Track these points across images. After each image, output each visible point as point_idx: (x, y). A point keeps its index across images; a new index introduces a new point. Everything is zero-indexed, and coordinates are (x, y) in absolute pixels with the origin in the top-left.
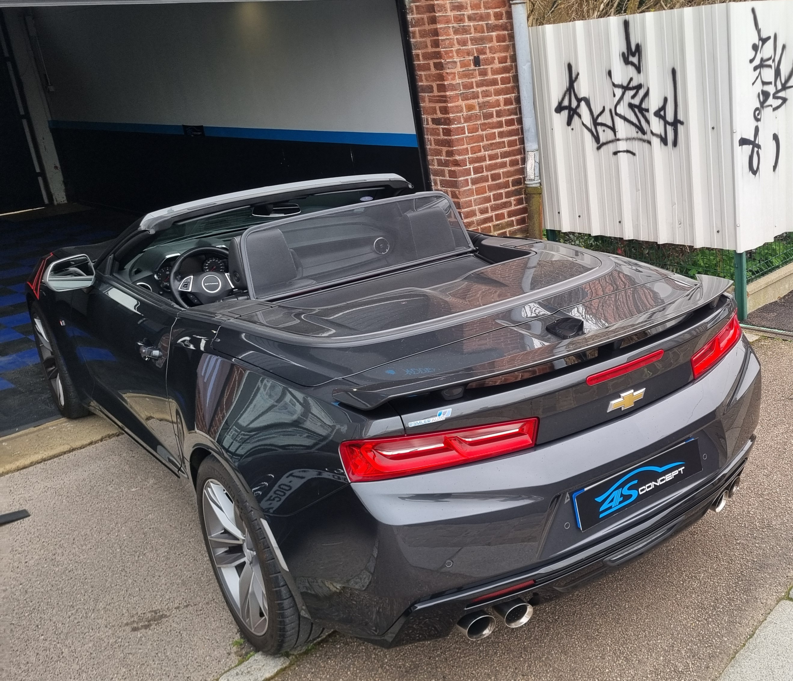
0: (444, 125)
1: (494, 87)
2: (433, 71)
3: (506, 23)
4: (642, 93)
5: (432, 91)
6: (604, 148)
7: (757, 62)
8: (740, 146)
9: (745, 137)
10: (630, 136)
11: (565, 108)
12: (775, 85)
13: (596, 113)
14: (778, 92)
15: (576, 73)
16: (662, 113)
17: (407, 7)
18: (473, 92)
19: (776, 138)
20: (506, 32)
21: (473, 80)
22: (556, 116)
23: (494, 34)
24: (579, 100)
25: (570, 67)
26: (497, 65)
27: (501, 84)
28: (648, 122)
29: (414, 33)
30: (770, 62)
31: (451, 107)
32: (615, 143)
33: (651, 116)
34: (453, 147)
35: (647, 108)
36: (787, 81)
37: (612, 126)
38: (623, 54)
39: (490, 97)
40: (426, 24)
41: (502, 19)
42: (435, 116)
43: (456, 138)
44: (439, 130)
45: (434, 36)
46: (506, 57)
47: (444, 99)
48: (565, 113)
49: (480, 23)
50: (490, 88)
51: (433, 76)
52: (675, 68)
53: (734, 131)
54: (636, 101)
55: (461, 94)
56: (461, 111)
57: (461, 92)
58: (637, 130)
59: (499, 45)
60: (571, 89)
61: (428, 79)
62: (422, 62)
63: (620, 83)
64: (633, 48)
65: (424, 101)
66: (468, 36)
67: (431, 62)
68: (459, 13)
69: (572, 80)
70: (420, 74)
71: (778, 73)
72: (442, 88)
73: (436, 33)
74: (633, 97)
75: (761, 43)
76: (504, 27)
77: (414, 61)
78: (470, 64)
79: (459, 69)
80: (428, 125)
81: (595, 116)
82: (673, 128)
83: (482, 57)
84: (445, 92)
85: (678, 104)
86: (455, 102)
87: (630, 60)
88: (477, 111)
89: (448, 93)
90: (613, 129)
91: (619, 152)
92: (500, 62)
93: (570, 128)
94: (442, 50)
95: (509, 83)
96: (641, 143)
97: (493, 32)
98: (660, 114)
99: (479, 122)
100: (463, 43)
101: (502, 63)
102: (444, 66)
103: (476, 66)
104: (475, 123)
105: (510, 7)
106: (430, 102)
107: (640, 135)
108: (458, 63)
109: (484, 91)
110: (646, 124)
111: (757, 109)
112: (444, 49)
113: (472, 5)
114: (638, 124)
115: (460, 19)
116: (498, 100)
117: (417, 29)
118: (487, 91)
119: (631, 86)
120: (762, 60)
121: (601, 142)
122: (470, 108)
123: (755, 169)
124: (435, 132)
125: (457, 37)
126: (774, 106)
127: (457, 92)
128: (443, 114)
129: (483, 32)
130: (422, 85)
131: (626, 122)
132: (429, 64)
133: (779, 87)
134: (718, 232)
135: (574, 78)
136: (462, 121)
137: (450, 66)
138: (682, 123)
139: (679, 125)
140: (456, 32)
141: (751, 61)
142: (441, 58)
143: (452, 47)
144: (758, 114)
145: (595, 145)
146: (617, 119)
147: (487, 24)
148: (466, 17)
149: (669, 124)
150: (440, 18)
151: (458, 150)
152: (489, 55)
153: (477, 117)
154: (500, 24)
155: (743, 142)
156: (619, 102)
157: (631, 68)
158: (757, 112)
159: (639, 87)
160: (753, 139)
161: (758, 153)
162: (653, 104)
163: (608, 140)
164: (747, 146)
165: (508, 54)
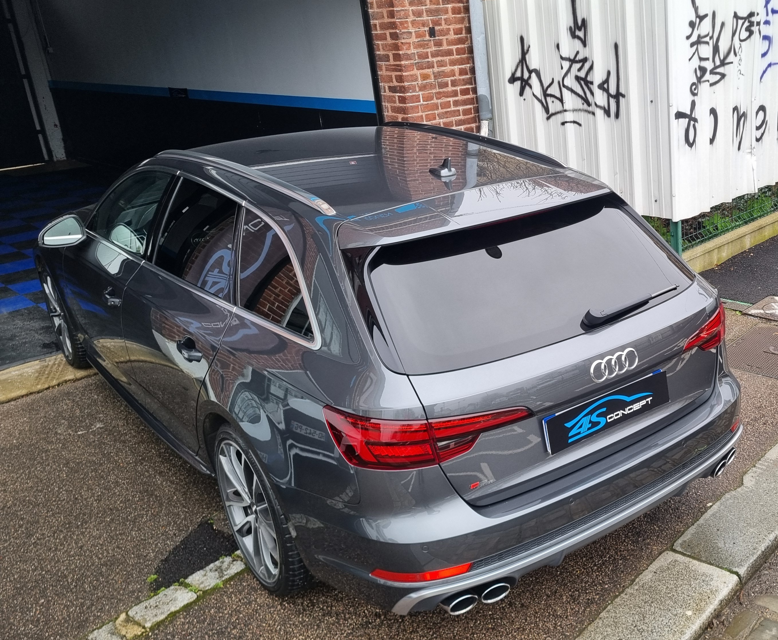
0: (400, 93)
1: (449, 57)
2: (389, 41)
4: (587, 66)
5: (389, 61)
6: (553, 118)
7: (694, 38)
8: (676, 119)
9: (680, 110)
10: (576, 108)
11: (518, 79)
12: (714, 61)
13: (545, 85)
14: (716, 67)
15: (528, 46)
16: (606, 86)
18: (428, 62)
19: (713, 112)
20: (462, 5)
21: (429, 50)
22: (509, 86)
23: (449, 6)
24: (530, 72)
25: (522, 39)
26: (452, 36)
27: (456, 55)
28: (592, 93)
29: (372, 3)
30: (707, 39)
31: (405, 76)
32: (562, 114)
33: (595, 88)
34: (408, 114)
35: (591, 80)
36: (726, 57)
37: (560, 97)
38: (571, 28)
39: (445, 67)
42: (391, 84)
43: (411, 106)
44: (395, 98)
45: (389, 7)
46: (461, 28)
47: (399, 68)
48: (518, 84)
50: (445, 58)
51: (389, 46)
52: (618, 43)
53: (671, 105)
54: (582, 74)
55: (416, 63)
56: (416, 80)
57: (416, 61)
58: (583, 102)
59: (454, 17)
60: (523, 61)
61: (385, 48)
62: (379, 32)
63: (568, 56)
64: (580, 22)
65: (382, 70)
66: (424, 7)
67: (388, 32)
69: (524, 53)
70: (378, 44)
71: (716, 49)
72: (397, 57)
73: (391, 4)
74: (580, 70)
75: (698, 20)
77: (372, 31)
78: (426, 35)
79: (414, 39)
80: (386, 93)
81: (545, 88)
82: (615, 100)
83: (437, 28)
84: (400, 61)
85: (620, 77)
86: (410, 71)
87: (576, 34)
88: (432, 80)
89: (403, 63)
90: (561, 100)
91: (566, 122)
92: (455, 34)
93: (522, 98)
94: (397, 20)
95: (464, 54)
96: (586, 114)
97: (448, 4)
98: (603, 86)
99: (434, 91)
100: (419, 14)
101: (457, 35)
102: (399, 36)
103: (431, 37)
104: (430, 91)
106: (386, 70)
107: (585, 106)
108: (413, 34)
109: (439, 61)
110: (591, 96)
111: (693, 84)
112: (399, 20)
114: (583, 96)
116: (453, 70)
117: (374, 0)
118: (442, 61)
119: (577, 59)
120: (699, 36)
121: (550, 113)
122: (425, 77)
123: (691, 142)
124: (391, 100)
125: (412, 8)
126: (711, 82)
127: (412, 62)
128: (398, 82)
129: (438, 4)
130: (379, 54)
131: (573, 94)
132: (385, 34)
133: (718, 63)
134: (656, 201)
135: (525, 51)
136: (417, 89)
137: (405, 37)
138: (623, 96)
139: (621, 98)
141: (688, 38)
142: (396, 28)
143: (407, 18)
144: (695, 89)
145: (545, 116)
146: (564, 90)
149: (612, 96)
151: (412, 117)
152: (444, 26)
153: (431, 86)
155: (680, 115)
156: (566, 75)
157: (577, 42)
158: (694, 87)
159: (585, 60)
160: (689, 113)
161: (694, 126)
162: (597, 77)
163: (557, 111)
164: (684, 119)
165: (463, 26)
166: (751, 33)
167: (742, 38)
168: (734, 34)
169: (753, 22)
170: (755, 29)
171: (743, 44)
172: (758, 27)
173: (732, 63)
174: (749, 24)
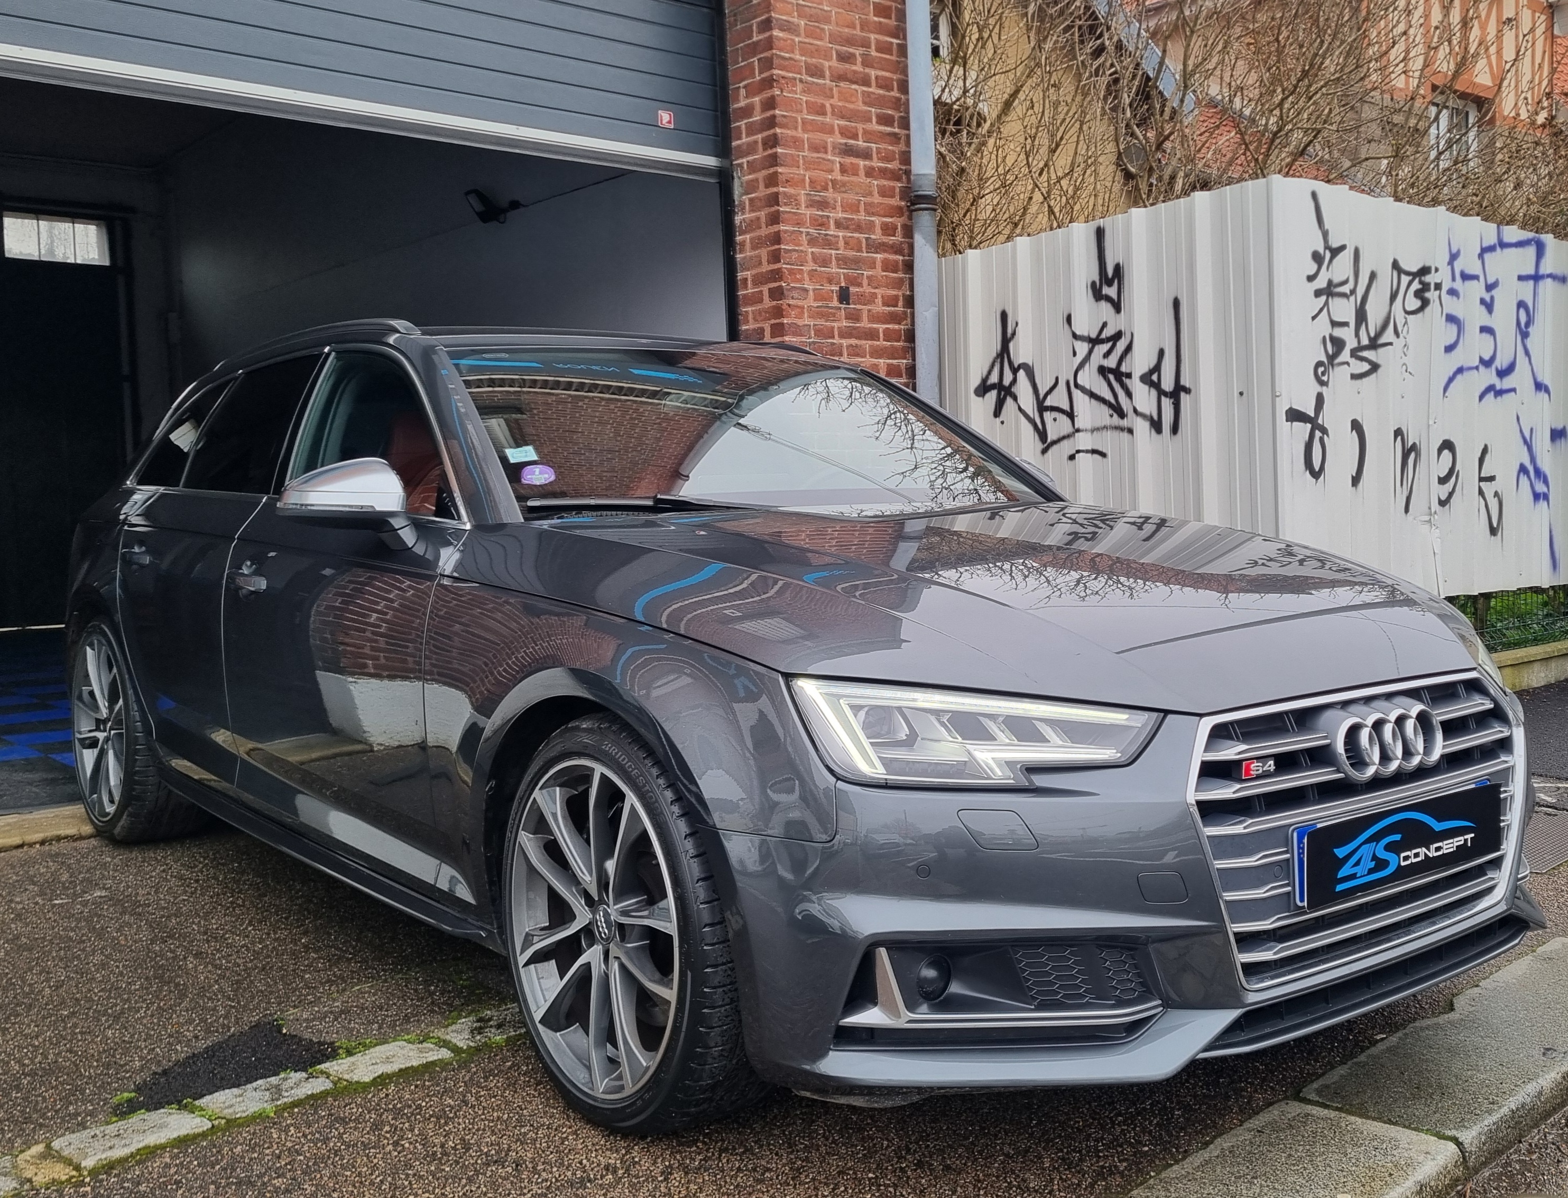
1: (870, 342)
2: (767, 303)
3: (902, 243)
4: (1121, 345)
5: (763, 338)
6: (1054, 449)
7: (1321, 283)
8: (1287, 421)
9: (1295, 407)
10: (1099, 424)
11: (993, 387)
12: (1357, 333)
13: (1042, 393)
14: (1362, 348)
15: (1014, 325)
16: (1155, 377)
17: (736, 203)
18: (833, 344)
19: (1356, 426)
20: (901, 258)
21: (836, 325)
22: (976, 402)
23: (878, 256)
24: (1015, 371)
25: (1004, 316)
26: (879, 307)
27: (884, 340)
28: (1129, 394)
29: (743, 244)
30: (1346, 289)
32: (1072, 439)
33: (1136, 386)
35: (1128, 371)
36: (1379, 334)
37: (1069, 410)
38: (1093, 283)
39: (862, 357)
40: (764, 225)
41: (894, 236)
45: (773, 244)
46: (896, 298)
48: (992, 395)
49: (855, 235)
50: (864, 342)
51: (766, 312)
52: (1179, 297)
53: (1278, 393)
54: (1111, 362)
55: (811, 344)
57: (812, 341)
58: (1111, 412)
59: (885, 276)
60: (1003, 353)
61: (758, 318)
62: (750, 291)
63: (1086, 334)
64: (1110, 272)
66: (833, 252)
67: (765, 289)
68: (821, 213)
69: (1006, 340)
70: (746, 312)
71: (1361, 316)
72: (779, 330)
73: (777, 239)
74: (1107, 355)
75: (1328, 253)
76: (896, 249)
77: (738, 293)
78: (832, 298)
79: (810, 302)
81: (1041, 396)
82: (1172, 400)
83: (853, 289)
84: (783, 337)
85: (1183, 357)
87: (1104, 293)
89: (787, 338)
90: (1071, 415)
91: (1078, 452)
92: (886, 304)
93: (998, 420)
94: (784, 267)
95: (899, 341)
96: (1116, 434)
97: (877, 253)
98: (1151, 379)
100: (825, 262)
101: (888, 306)
102: (785, 292)
103: (841, 303)
105: (910, 218)
107: (1116, 420)
108: (811, 293)
109: (851, 345)
110: (1128, 400)
111: (1319, 364)
112: (788, 266)
113: (844, 205)
114: (1113, 401)
115: (821, 224)
116: (877, 367)
117: (748, 236)
118: (856, 346)
119: (1103, 336)
120: (1330, 282)
121: (1049, 440)
123: (1317, 469)
125: (813, 250)
126: (1353, 369)
127: (804, 340)
129: (860, 250)
130: (747, 330)
131: (1093, 400)
132: (761, 291)
133: (1365, 341)
135: (1009, 335)
137: (796, 295)
138: (1187, 391)
139: (1183, 394)
140: (812, 241)
141: (1311, 279)
142: (781, 279)
143: (802, 265)
144: (1323, 374)
145: (1040, 446)
146: (1077, 394)
147: (867, 239)
148: (832, 222)
149: (1166, 394)
150: (786, 216)
152: (866, 289)
154: (891, 242)
155: (1295, 415)
156: (1081, 366)
157: (1105, 306)
158: (1321, 369)
159: (1118, 336)
160: (1312, 415)
161: (1322, 440)
162: (1139, 363)
163: (1062, 434)
164: (1302, 424)
165: (900, 293)
166: (1425, 303)
167: (1410, 308)
168: (1393, 297)
169: (1429, 284)
170: (1432, 295)
171: (1411, 317)
172: (1438, 292)
173: (1391, 344)
174: (1420, 286)
